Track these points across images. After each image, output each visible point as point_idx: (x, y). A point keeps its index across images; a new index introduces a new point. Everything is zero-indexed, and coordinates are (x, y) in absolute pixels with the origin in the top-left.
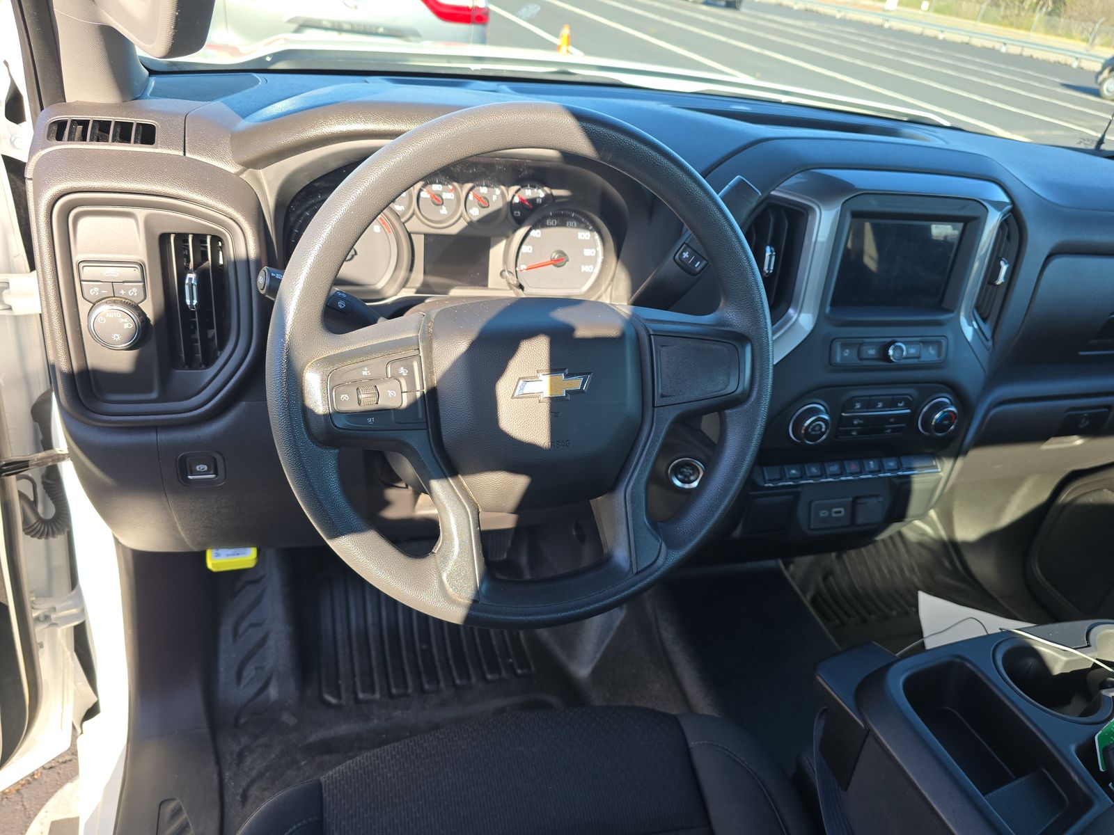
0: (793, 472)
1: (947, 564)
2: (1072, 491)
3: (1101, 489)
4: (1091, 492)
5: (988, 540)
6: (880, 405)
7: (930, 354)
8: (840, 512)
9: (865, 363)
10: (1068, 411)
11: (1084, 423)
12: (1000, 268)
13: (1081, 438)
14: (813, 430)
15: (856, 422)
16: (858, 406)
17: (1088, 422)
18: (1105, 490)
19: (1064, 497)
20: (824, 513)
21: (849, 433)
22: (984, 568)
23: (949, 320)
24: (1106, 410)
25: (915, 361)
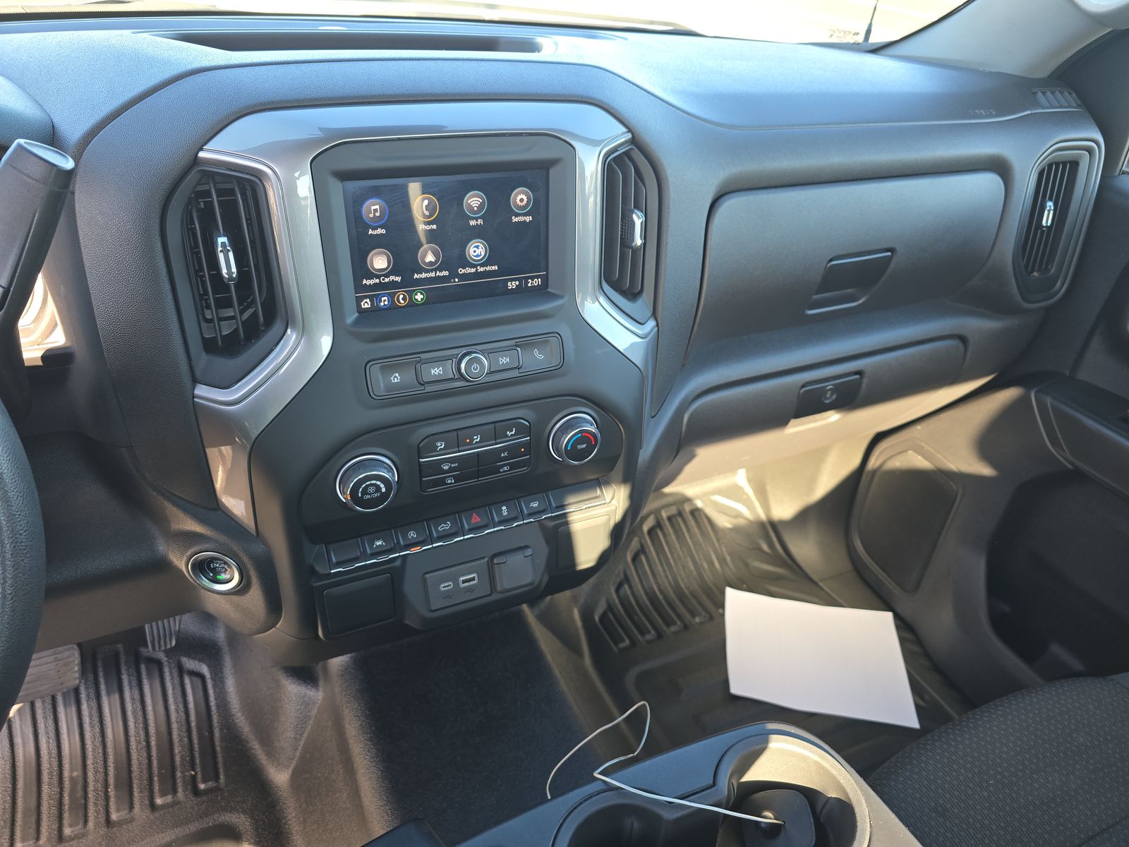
0: (379, 543)
1: (765, 547)
2: (878, 456)
3: (906, 451)
4: (897, 454)
5: (804, 515)
6: (477, 439)
7: (538, 358)
8: (473, 579)
9: (429, 389)
10: (803, 386)
11: (830, 398)
12: (633, 223)
13: (838, 413)
14: (365, 492)
15: (446, 468)
16: (441, 445)
17: (834, 397)
18: (910, 452)
19: (873, 463)
20: (445, 586)
21: (442, 482)
22: (806, 550)
23: (559, 308)
24: (857, 376)
25: (515, 373)
